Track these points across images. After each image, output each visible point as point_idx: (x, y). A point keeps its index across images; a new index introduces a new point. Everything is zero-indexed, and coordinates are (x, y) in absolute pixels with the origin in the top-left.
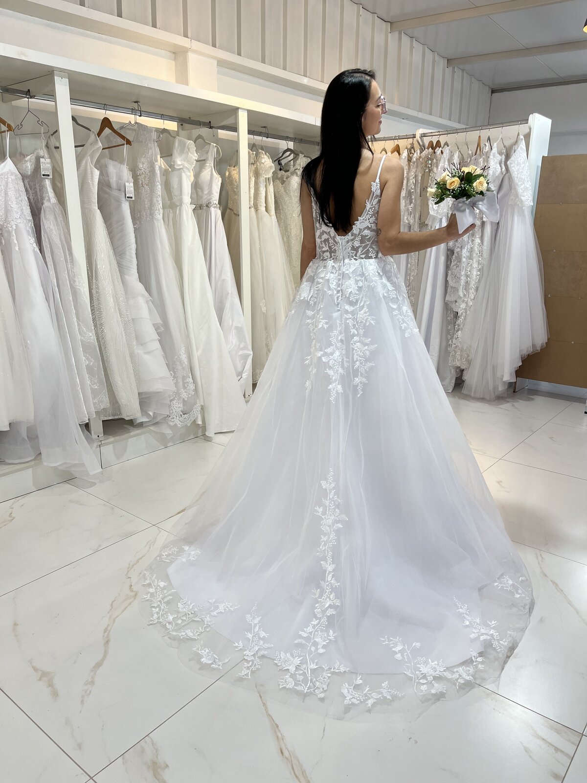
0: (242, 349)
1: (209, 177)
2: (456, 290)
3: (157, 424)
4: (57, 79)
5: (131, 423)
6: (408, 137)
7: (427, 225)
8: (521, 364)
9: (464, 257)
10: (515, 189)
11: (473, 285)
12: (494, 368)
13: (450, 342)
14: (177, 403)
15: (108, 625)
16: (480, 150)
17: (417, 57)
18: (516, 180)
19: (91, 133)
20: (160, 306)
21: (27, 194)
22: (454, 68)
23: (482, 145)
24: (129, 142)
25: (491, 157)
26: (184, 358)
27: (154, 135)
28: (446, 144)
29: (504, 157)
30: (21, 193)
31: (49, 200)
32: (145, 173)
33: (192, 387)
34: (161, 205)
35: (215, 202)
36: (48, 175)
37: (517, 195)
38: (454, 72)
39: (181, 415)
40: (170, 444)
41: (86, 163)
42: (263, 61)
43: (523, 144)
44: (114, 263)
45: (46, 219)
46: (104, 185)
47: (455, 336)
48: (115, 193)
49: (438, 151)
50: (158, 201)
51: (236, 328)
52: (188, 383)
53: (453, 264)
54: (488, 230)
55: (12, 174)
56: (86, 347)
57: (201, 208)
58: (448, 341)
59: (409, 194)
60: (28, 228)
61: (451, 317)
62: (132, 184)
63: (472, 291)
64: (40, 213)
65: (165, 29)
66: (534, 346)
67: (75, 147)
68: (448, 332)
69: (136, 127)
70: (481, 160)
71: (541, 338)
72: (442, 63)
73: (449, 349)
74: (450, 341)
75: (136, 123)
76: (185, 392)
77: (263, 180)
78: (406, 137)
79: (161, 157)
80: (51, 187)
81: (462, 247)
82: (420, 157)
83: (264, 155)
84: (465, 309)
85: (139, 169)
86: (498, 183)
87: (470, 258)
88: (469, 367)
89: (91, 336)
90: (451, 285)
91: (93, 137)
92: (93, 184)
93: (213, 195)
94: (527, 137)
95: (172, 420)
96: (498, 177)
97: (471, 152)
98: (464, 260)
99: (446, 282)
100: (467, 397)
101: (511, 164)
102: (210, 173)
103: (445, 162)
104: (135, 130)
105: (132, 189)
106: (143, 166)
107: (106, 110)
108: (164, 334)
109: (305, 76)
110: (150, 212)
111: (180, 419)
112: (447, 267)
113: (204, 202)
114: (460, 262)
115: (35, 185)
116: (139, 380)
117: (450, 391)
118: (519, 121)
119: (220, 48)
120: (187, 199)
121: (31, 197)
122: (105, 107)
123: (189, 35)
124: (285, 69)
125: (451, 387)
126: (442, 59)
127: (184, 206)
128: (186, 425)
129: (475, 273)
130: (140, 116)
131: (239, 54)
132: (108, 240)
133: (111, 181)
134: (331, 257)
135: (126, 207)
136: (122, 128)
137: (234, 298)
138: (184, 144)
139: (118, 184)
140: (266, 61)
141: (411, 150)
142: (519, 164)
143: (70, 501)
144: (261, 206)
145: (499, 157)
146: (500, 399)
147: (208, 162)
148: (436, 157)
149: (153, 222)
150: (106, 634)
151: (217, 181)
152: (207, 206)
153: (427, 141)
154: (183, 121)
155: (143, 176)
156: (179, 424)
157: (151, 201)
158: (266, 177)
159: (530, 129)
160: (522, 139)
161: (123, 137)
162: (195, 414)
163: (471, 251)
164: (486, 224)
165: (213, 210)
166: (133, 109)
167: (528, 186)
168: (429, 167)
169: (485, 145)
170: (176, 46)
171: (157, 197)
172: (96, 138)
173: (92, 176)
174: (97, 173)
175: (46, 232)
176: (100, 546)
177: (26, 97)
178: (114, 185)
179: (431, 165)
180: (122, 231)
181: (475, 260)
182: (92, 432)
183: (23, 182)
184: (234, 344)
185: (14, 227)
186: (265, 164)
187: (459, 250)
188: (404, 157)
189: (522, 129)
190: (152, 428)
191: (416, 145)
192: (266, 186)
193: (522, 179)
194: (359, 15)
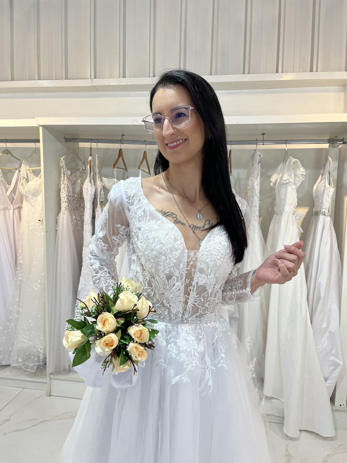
0: (333, 356)
1: (323, 188)
113: (319, 209)
130: (263, 144)
138: (290, 162)
147: (324, 175)
152: (320, 213)
165: (321, 217)
166: (257, 140)
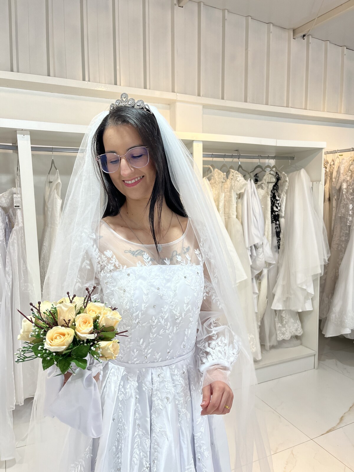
4: (19, 136)
36: (19, 206)
41: (54, 195)
42: (246, 101)
91: (56, 175)
123: (176, 91)
124: (267, 104)
131: (223, 99)
140: (248, 100)
194: (343, 54)
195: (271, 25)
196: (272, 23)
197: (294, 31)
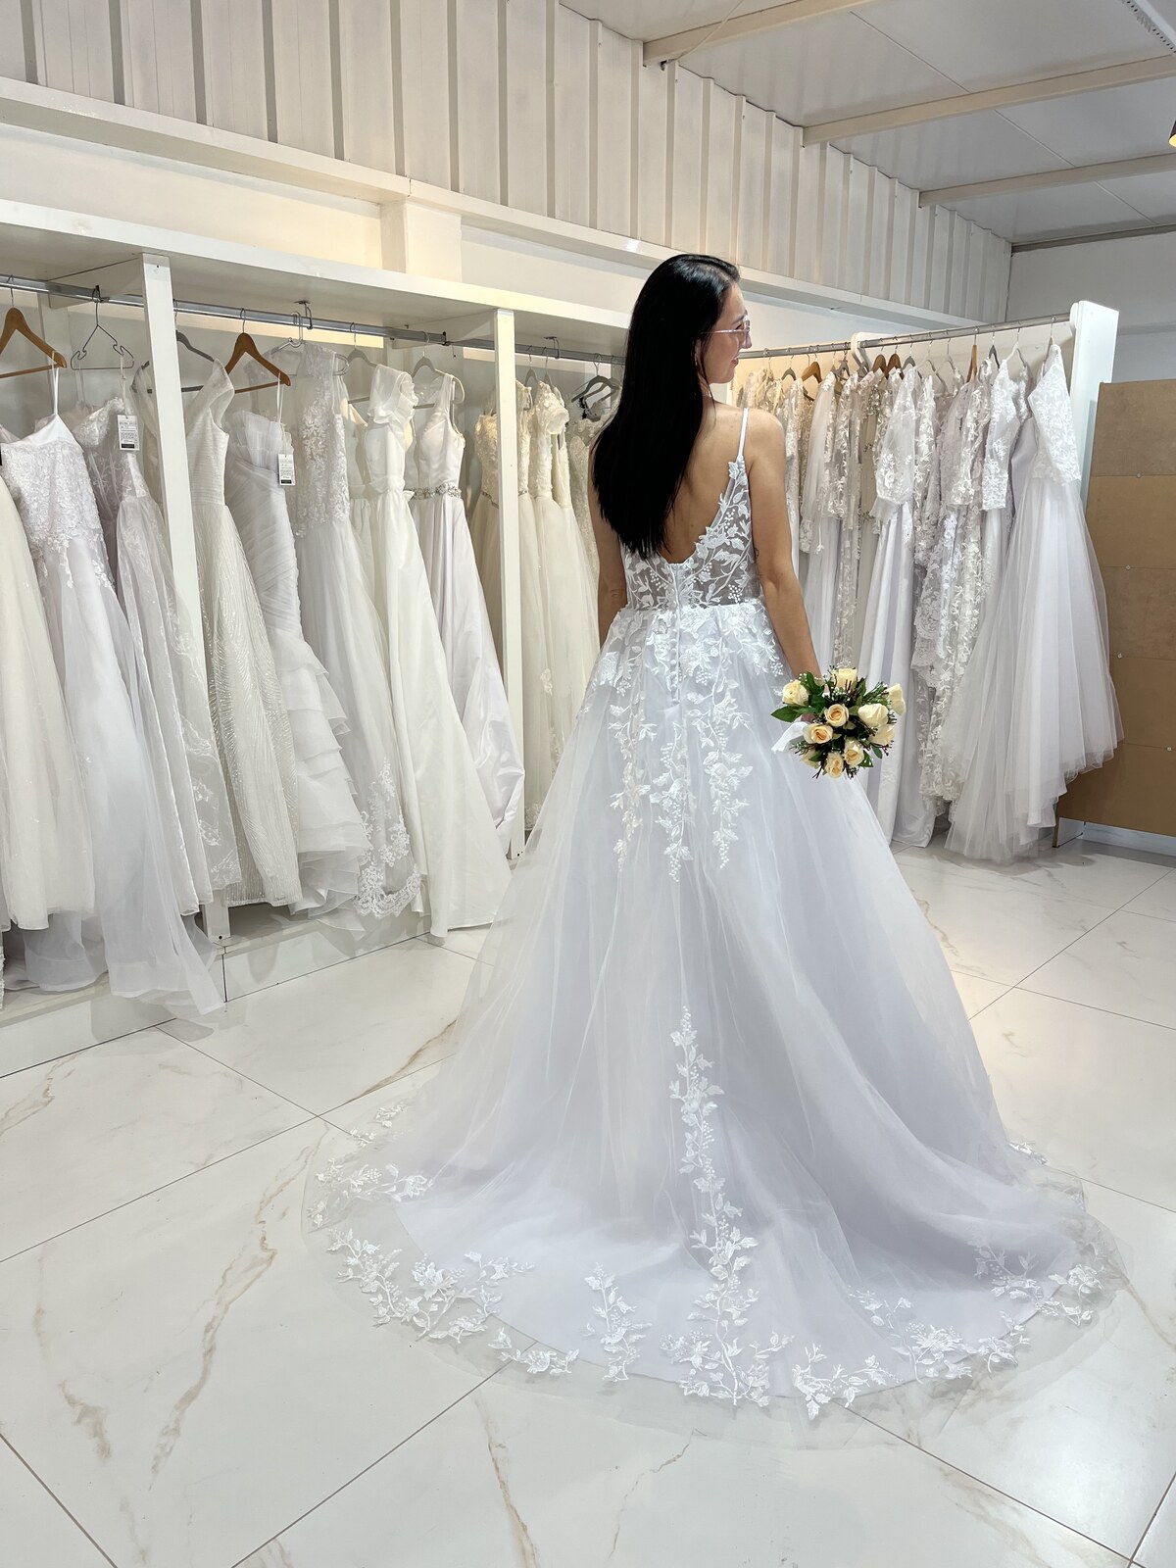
0: (504, 765)
1: (441, 438)
2: (931, 644)
3: (335, 912)
4: (149, 269)
5: (285, 911)
6: (835, 347)
7: (873, 518)
8: (1066, 791)
9: (947, 581)
10: (1044, 448)
11: (964, 635)
12: (1009, 801)
13: (923, 748)
14: (375, 872)
15: (214, 1317)
16: (976, 372)
17: (858, 191)
18: (1046, 432)
19: (215, 365)
20: (343, 686)
21: (91, 481)
22: (933, 208)
23: (979, 364)
24: (285, 380)
25: (996, 386)
26: (389, 784)
27: (335, 364)
28: (911, 361)
29: (1023, 385)
30: (80, 480)
31: (133, 492)
32: (318, 434)
33: (404, 840)
34: (347, 494)
35: (452, 484)
36: (133, 446)
37: (1048, 461)
38: (933, 215)
39: (382, 896)
40: (361, 952)
41: (205, 421)
42: (551, 214)
43: (1057, 364)
44: (255, 605)
45: (126, 527)
46: (238, 459)
47: (931, 736)
48: (259, 474)
49: (895, 373)
50: (340, 486)
51: (494, 724)
52: (395, 832)
53: (925, 593)
54: (994, 526)
55: (63, 447)
56: (197, 767)
57: (424, 497)
58: (918, 745)
59: (838, 458)
60: (92, 546)
61: (923, 697)
62: (291, 457)
63: (963, 647)
64: (116, 516)
65: (362, 161)
66: (1089, 755)
67: (183, 390)
68: (918, 728)
69: (301, 349)
70: (976, 393)
71: (1105, 740)
72: (909, 199)
73: (920, 761)
74: (923, 745)
75: (303, 342)
76: (391, 850)
77: (547, 439)
78: (833, 349)
79: (349, 403)
80: (137, 467)
81: (941, 560)
82: (859, 387)
83: (548, 392)
84: (951, 683)
85: (307, 428)
86: (1012, 435)
87: (959, 582)
88: (959, 798)
89: (208, 747)
90: (922, 635)
91: (217, 372)
92: (217, 460)
93: (448, 472)
94: (1068, 347)
95: (365, 905)
96: (1010, 425)
97: (959, 376)
98: (946, 586)
99: (913, 629)
100: (956, 857)
101: (1035, 400)
102: (442, 430)
103: (905, 396)
104: (301, 354)
105: (292, 465)
106: (313, 421)
107: (245, 319)
108: (350, 738)
109: (633, 237)
110: (326, 507)
111: (380, 903)
112: (915, 600)
113: (432, 483)
114: (939, 590)
115: (108, 464)
116: (299, 830)
117: (924, 845)
118: (1052, 316)
119: (467, 193)
120: (397, 480)
121: (101, 487)
122: (244, 313)
123: (407, 172)
124: (593, 226)
125: (926, 836)
126: (909, 193)
127: (390, 494)
128: (392, 915)
129: (968, 612)
130: (311, 328)
131: (504, 202)
132: (243, 563)
133: (251, 450)
134: (656, 603)
135: (279, 501)
136: (275, 350)
137: (489, 666)
138: (392, 378)
139: (263, 455)
140: (557, 212)
141: (840, 374)
142: (1051, 400)
143: (160, 1065)
144: (542, 488)
145: (1013, 387)
146: (1024, 860)
147: (440, 409)
148: (888, 386)
149: (332, 525)
150: (209, 1335)
151: (456, 444)
152: (437, 492)
153: (872, 354)
154: (392, 333)
155: (314, 439)
156: (378, 913)
157: (329, 486)
158: (554, 433)
159: (1074, 331)
160: (1057, 352)
161: (275, 371)
162: (410, 892)
163: (961, 568)
164: (989, 515)
165: (448, 499)
166: (296, 316)
167: (1070, 443)
168: (875, 406)
169: (985, 363)
170: (382, 191)
171: (339, 479)
172: (223, 373)
173: (215, 445)
174: (224, 439)
175: (125, 552)
176: (211, 1157)
177: (92, 300)
178: (257, 458)
179: (880, 401)
180: (272, 543)
181: (968, 586)
182: (209, 930)
183: (86, 458)
184: (489, 754)
185: (66, 544)
186: (551, 409)
187: (936, 566)
188: (826, 388)
189: (1060, 331)
190: (325, 921)
191: (852, 363)
192: (553, 451)
193: (1058, 429)
194: (739, 117)
195: (600, 24)
196: (601, 21)
197: (645, 44)
